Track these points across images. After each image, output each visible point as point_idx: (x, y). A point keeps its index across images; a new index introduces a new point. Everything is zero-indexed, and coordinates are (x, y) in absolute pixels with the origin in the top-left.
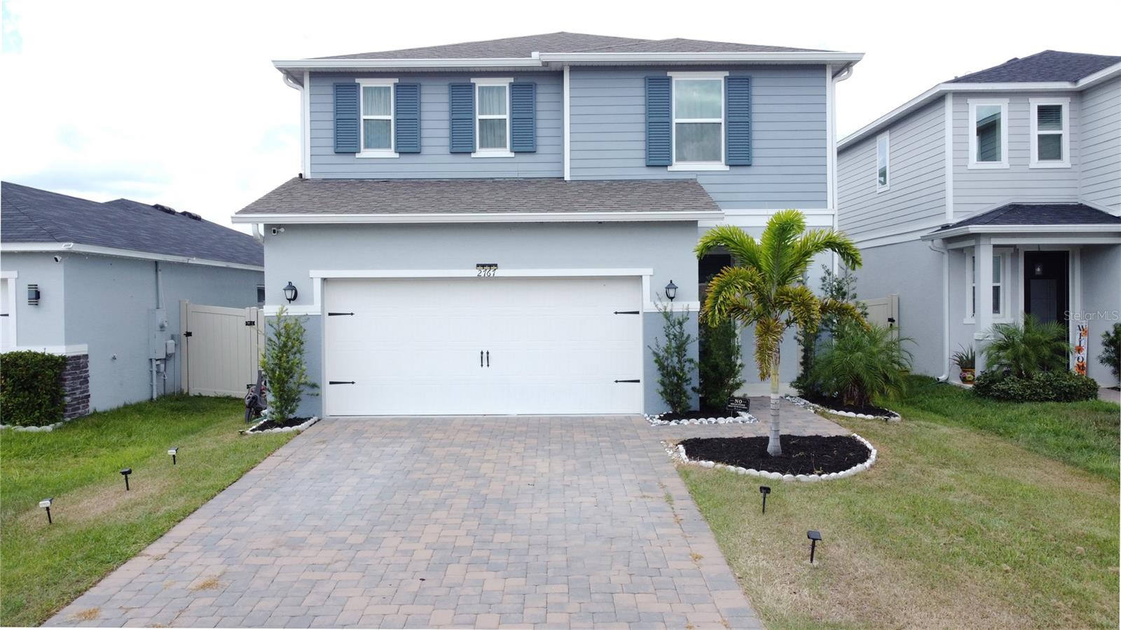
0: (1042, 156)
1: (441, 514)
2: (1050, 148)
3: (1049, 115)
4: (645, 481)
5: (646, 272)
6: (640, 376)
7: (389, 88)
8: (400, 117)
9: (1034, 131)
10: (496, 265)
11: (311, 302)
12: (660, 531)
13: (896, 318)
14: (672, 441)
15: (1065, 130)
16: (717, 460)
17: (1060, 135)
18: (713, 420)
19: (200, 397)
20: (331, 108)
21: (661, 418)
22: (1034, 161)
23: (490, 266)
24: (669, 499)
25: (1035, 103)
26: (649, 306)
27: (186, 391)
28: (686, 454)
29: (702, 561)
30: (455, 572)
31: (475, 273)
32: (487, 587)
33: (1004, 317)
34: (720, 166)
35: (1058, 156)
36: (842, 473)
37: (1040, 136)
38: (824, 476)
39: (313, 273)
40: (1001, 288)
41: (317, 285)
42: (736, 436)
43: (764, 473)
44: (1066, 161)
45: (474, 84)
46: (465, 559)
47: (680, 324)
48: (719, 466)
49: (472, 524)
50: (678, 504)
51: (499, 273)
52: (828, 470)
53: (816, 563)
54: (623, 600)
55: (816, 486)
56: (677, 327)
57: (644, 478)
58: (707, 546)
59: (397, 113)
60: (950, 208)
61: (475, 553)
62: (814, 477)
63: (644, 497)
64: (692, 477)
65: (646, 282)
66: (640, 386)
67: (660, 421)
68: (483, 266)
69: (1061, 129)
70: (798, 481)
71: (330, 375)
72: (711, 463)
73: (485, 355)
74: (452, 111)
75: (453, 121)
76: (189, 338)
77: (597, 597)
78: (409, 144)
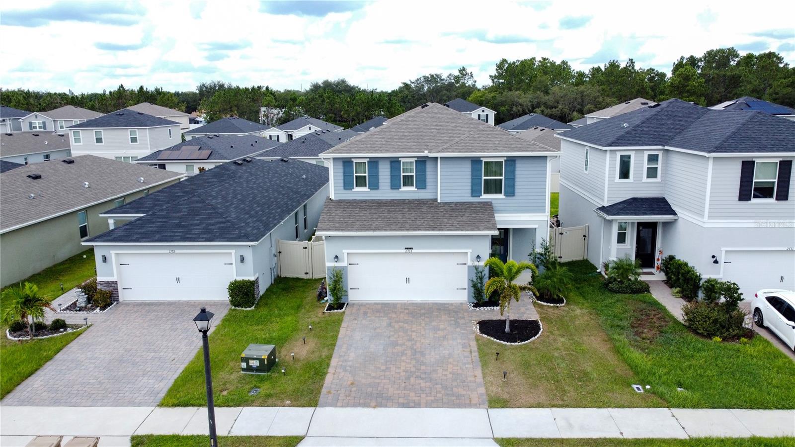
0: (648, 177)
1: (404, 358)
2: (652, 173)
3: (653, 158)
4: (465, 343)
5: (469, 251)
6: (466, 287)
7: (365, 163)
8: (370, 174)
9: (646, 165)
10: (412, 248)
11: (343, 261)
12: (467, 366)
13: (587, 235)
14: (476, 320)
15: (659, 166)
16: (488, 335)
17: (657, 168)
18: (492, 308)
19: (285, 278)
20: (341, 171)
21: (474, 306)
22: (645, 179)
23: (410, 248)
24: (471, 352)
25: (646, 154)
26: (470, 263)
27: (280, 275)
28: (479, 330)
29: (476, 378)
30: (412, 380)
31: (404, 251)
32: (422, 385)
33: (627, 245)
34: (501, 196)
35: (656, 177)
36: (526, 342)
37: (648, 168)
38: (520, 343)
39: (344, 251)
40: (627, 234)
41: (345, 255)
42: (498, 319)
43: (502, 342)
44: (659, 179)
45: (400, 161)
46: (414, 376)
47: (481, 272)
48: (488, 337)
49: (414, 362)
50: (474, 354)
51: (413, 251)
52: (521, 341)
53: (505, 379)
54: (455, 390)
55: (517, 347)
56: (480, 273)
57: (463, 341)
58: (479, 372)
59: (369, 173)
60: (606, 199)
61: (417, 374)
62: (517, 344)
63: (464, 351)
64: (480, 342)
65: (469, 254)
66: (466, 291)
67: (473, 308)
68: (407, 248)
69: (658, 165)
70: (512, 345)
71: (350, 287)
72: (486, 336)
73: (408, 279)
74: (391, 172)
75: (392, 176)
76: (280, 254)
77: (449, 389)
78: (375, 186)
